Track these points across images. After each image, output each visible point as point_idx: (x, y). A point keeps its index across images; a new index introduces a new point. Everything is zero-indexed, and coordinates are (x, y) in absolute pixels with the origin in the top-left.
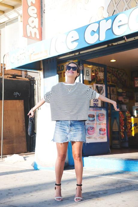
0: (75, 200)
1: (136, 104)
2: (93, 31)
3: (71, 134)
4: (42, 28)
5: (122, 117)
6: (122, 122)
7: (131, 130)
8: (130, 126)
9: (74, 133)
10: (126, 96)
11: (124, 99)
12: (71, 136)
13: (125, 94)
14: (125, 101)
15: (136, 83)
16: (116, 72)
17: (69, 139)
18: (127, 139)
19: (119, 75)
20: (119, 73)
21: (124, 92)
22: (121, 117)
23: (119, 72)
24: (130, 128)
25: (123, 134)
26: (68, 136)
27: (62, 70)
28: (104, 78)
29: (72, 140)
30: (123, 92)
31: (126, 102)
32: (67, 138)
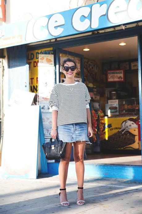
0: (79, 204)
1: (110, 102)
2: (83, 16)
3: (76, 134)
4: (6, 5)
5: (95, 117)
6: (94, 123)
7: (104, 132)
8: (103, 127)
9: (79, 132)
10: (97, 92)
11: (95, 95)
12: (77, 136)
13: (95, 90)
14: (95, 97)
15: (110, 77)
16: (86, 63)
17: (74, 138)
18: (99, 143)
19: (89, 67)
20: (89, 65)
21: (95, 87)
22: (93, 117)
23: (89, 63)
24: (102, 129)
25: (95, 137)
26: (74, 136)
27: (32, 59)
28: (80, 71)
29: (77, 140)
30: (93, 88)
31: (96, 99)
32: (73, 138)
